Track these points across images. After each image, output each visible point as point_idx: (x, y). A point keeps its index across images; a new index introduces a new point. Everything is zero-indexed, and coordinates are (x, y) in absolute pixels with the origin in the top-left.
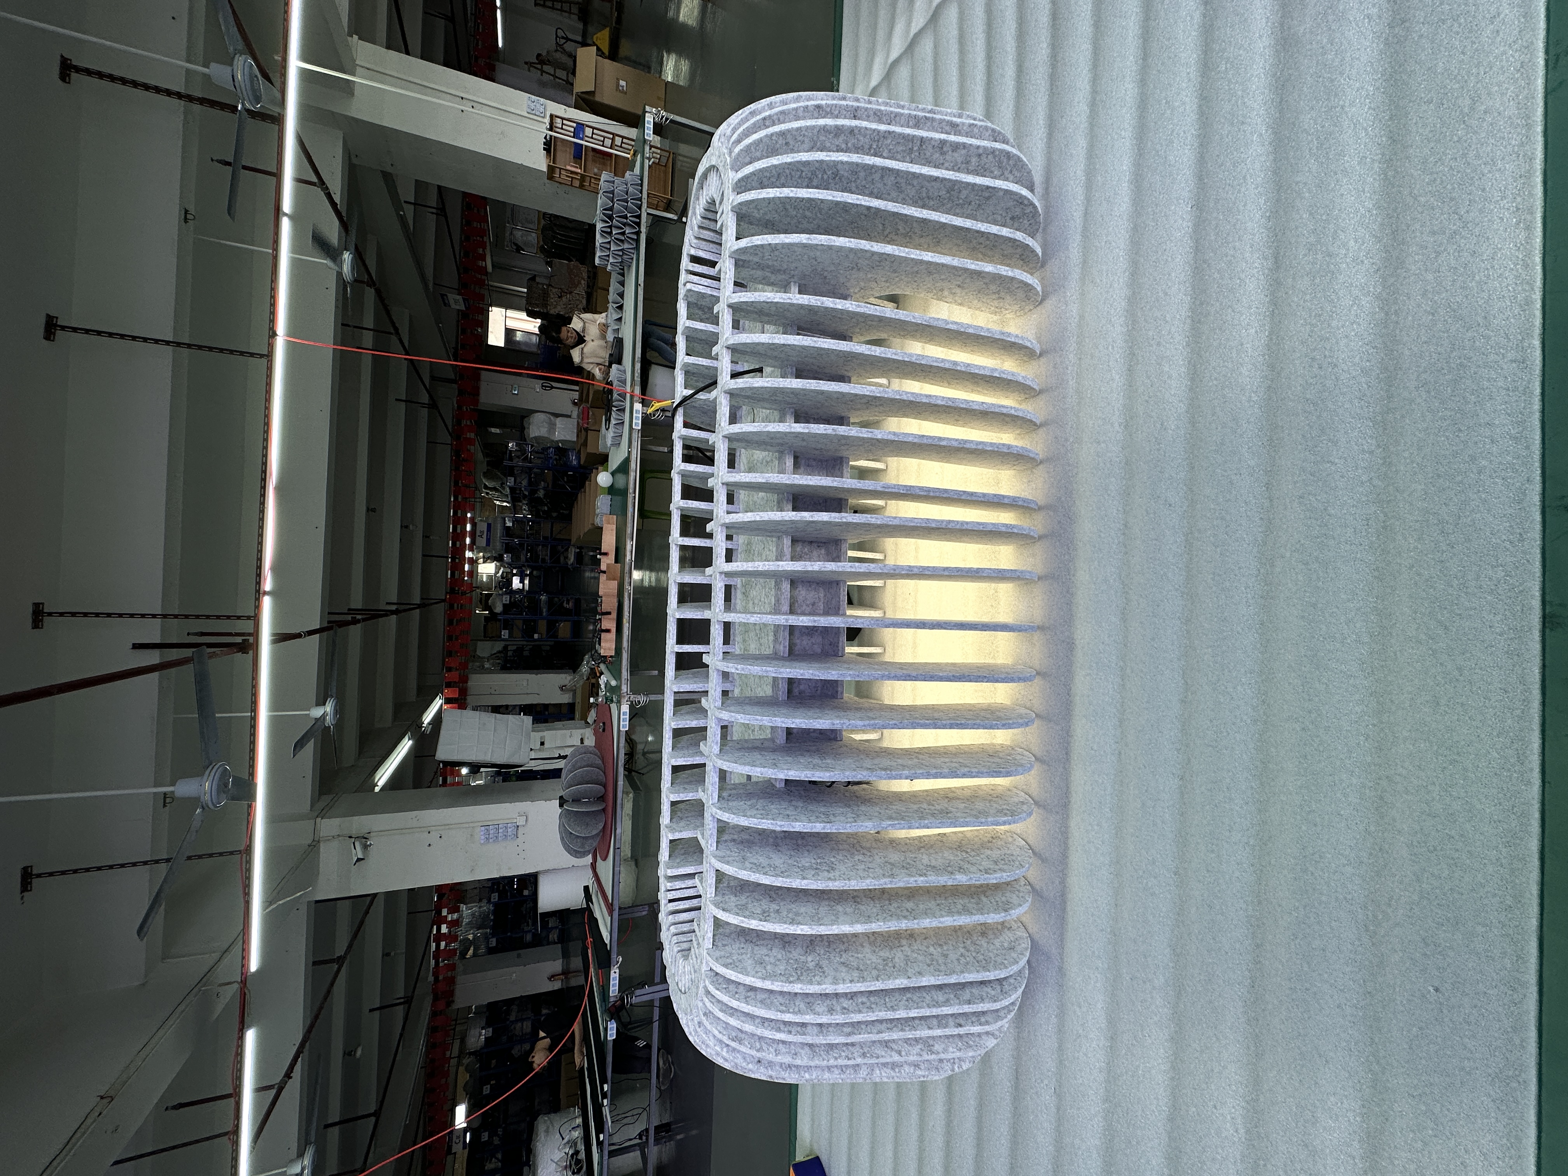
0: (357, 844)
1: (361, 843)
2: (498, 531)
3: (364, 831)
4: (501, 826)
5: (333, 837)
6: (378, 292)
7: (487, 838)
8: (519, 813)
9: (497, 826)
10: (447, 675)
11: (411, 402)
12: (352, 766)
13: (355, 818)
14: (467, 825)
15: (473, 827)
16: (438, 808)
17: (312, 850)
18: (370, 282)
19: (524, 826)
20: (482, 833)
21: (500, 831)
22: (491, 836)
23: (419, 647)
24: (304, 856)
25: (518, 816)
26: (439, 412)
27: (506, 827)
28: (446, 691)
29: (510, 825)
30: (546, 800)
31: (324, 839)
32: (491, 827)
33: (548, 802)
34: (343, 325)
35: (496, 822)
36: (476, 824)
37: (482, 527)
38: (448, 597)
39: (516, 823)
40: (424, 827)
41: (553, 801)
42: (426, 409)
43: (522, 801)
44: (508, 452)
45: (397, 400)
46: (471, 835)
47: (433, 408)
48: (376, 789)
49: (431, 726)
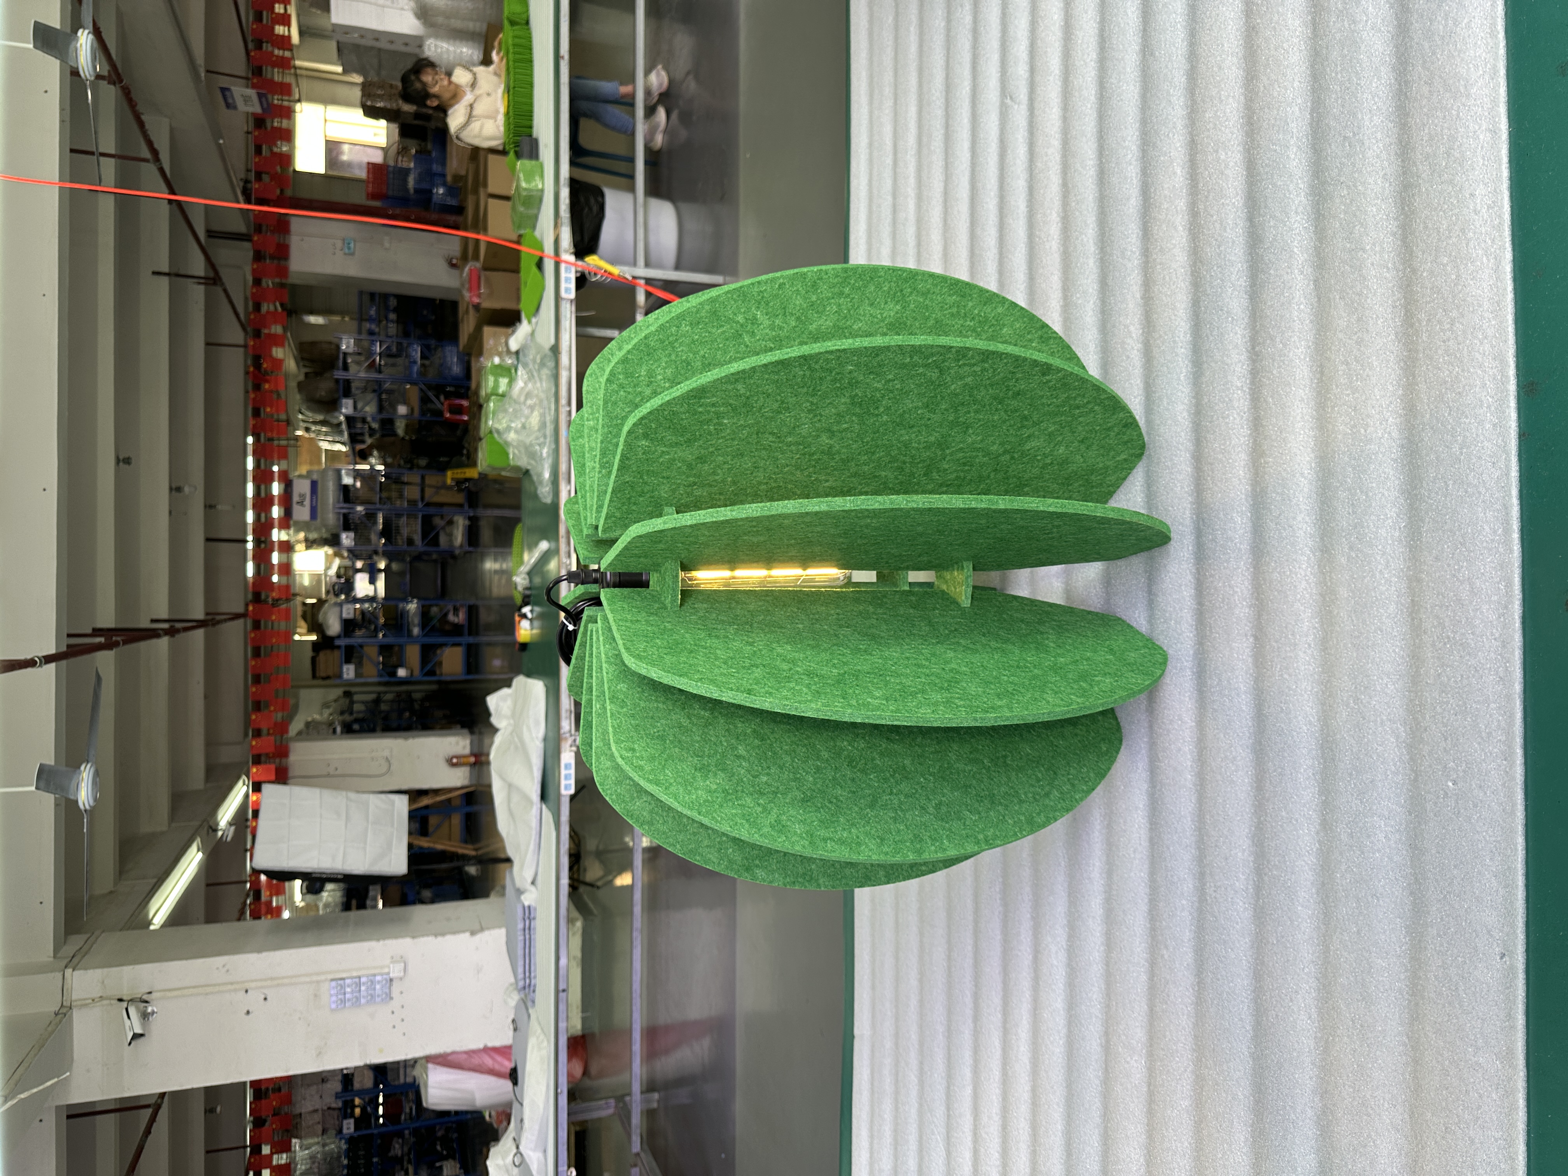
0: (132, 1011)
1: (137, 1008)
2: (331, 495)
3: (140, 991)
4: (363, 980)
5: (93, 1000)
6: (127, 93)
7: (341, 1000)
8: (392, 957)
9: (357, 980)
10: (254, 743)
11: (178, 275)
12: (111, 892)
13: (127, 969)
14: (307, 979)
15: (318, 982)
16: (259, 951)
17: (60, 1022)
18: (114, 77)
19: (401, 979)
20: (333, 992)
21: (363, 988)
22: (348, 996)
23: (206, 697)
24: (50, 1029)
25: (391, 962)
26: (225, 291)
27: (372, 982)
28: (254, 770)
29: (378, 978)
30: (436, 935)
31: (79, 1003)
32: (348, 981)
33: (440, 939)
34: (72, 151)
35: (355, 974)
36: (323, 977)
37: (302, 487)
38: (251, 608)
39: (388, 973)
40: (238, 983)
41: (449, 938)
42: (202, 287)
43: (396, 937)
44: (341, 356)
45: (154, 273)
46: (316, 996)
47: (215, 284)
48: (152, 927)
49: (233, 828)
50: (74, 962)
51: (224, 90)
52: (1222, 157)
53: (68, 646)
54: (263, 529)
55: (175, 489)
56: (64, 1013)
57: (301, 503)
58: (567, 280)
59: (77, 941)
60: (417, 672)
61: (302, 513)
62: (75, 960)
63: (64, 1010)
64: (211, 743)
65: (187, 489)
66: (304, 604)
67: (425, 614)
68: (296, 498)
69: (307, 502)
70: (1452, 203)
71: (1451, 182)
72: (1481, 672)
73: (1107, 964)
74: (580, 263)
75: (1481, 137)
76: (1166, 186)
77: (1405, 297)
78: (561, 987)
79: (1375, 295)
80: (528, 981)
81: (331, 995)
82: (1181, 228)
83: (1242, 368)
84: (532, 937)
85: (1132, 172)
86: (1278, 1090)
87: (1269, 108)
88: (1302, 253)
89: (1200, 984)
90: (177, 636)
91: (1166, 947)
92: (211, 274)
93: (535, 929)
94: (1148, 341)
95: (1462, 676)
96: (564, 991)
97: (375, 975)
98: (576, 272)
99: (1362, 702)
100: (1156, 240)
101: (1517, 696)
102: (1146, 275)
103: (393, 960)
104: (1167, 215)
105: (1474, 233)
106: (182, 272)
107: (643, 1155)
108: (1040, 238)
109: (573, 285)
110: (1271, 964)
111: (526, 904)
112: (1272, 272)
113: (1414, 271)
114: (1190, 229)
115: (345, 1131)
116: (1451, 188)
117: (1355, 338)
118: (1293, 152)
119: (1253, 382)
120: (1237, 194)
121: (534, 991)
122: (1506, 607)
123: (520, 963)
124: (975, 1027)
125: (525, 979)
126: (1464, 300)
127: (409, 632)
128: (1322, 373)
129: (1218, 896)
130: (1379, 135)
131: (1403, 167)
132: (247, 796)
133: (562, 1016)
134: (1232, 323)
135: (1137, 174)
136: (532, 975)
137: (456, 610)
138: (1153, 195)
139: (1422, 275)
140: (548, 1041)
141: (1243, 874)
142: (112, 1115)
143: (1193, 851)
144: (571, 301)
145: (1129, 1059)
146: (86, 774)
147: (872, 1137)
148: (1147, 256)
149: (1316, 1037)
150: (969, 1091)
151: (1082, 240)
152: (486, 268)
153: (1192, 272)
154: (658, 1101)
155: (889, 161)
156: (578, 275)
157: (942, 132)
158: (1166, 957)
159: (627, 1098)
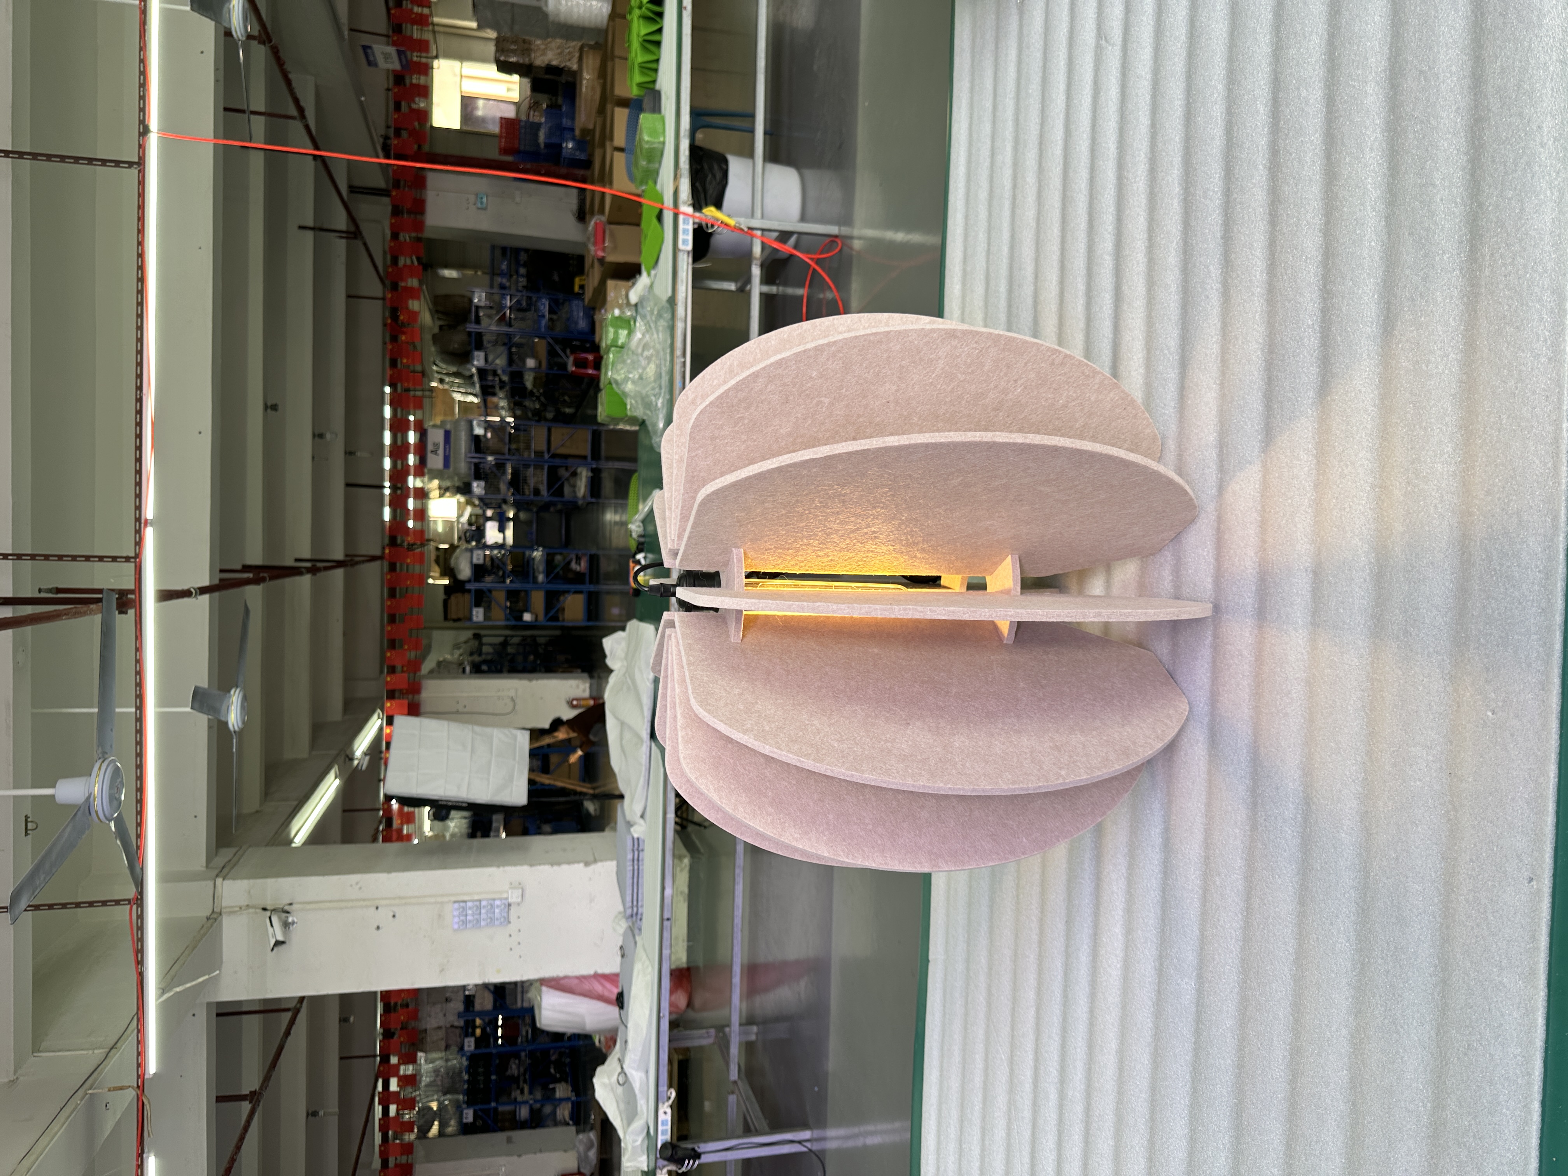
0: (275, 919)
1: (280, 918)
2: (462, 444)
4: (484, 903)
5: (241, 908)
6: (276, 52)
7: (463, 921)
8: (511, 884)
9: (478, 903)
10: (389, 679)
11: (322, 230)
12: (257, 812)
13: (270, 881)
14: (433, 900)
15: (442, 903)
16: (389, 871)
17: (212, 926)
18: (264, 37)
19: (519, 904)
20: (456, 913)
21: (483, 911)
22: (469, 918)
23: (345, 634)
24: (202, 932)
25: (511, 888)
26: (365, 244)
27: (491, 905)
28: (389, 704)
29: (498, 903)
30: (552, 865)
31: (228, 910)
32: (469, 904)
33: (556, 868)
34: (226, 109)
35: (476, 897)
36: (446, 899)
37: (436, 437)
38: (387, 551)
39: (507, 899)
40: (369, 900)
41: (565, 867)
42: (344, 241)
43: (515, 864)
44: (473, 309)
45: (301, 228)
46: (440, 915)
47: (355, 238)
48: (293, 845)
49: (367, 758)
50: (224, 872)
51: (365, 48)
52: (1304, 93)
53: (221, 580)
54: (399, 476)
55: (318, 436)
56: (215, 917)
57: (435, 452)
58: (685, 231)
59: (227, 854)
60: (541, 617)
61: (435, 461)
62: (225, 871)
63: (215, 916)
64: (349, 678)
65: (328, 436)
66: (438, 549)
67: (549, 561)
68: (430, 447)
69: (441, 452)
70: (1520, 136)
71: (1520, 115)
72: (1524, 604)
73: (1164, 891)
74: (697, 214)
75: (1551, 69)
76: (1248, 125)
77: (1471, 232)
78: (666, 916)
79: (1442, 229)
80: (635, 909)
81: (454, 916)
82: (1261, 167)
83: (1314, 305)
84: (641, 868)
85: (1217, 111)
86: (1316, 1009)
87: (1350, 43)
88: (1376, 190)
89: (1248, 911)
90: (318, 575)
91: (1219, 874)
92: (352, 229)
93: (643, 860)
94: (1226, 281)
95: (1506, 608)
96: (668, 919)
97: (494, 900)
98: (694, 223)
99: (1411, 635)
100: (1237, 179)
101: (1558, 628)
102: (1226, 215)
103: (512, 886)
104: (1248, 154)
105: (1540, 166)
106: (326, 226)
107: (740, 1083)
108: (1128, 179)
109: (690, 237)
110: (1314, 889)
111: (636, 836)
112: (1346, 209)
113: (1480, 205)
114: (1270, 168)
115: (466, 1048)
116: (1519, 121)
117: (1422, 274)
118: (1371, 88)
119: (1323, 321)
120: (1316, 130)
121: (641, 919)
122: (1552, 540)
123: (629, 892)
124: (1040, 951)
125: (632, 907)
126: (1527, 234)
127: (535, 578)
128: (1388, 309)
129: (1268, 824)
130: (1454, 69)
131: (1475, 101)
132: (381, 729)
133: (666, 943)
134: (1305, 261)
135: (1222, 114)
136: (640, 904)
137: (578, 559)
138: (1235, 135)
139: (1487, 209)
140: (653, 967)
141: (1293, 803)
142: (256, 1016)
143: (1247, 782)
144: (688, 252)
145: (1179, 981)
146: (235, 698)
147: (942, 1056)
148: (1228, 196)
149: (1353, 959)
150: (1032, 1012)
151: (1168, 181)
152: (610, 222)
153: (1270, 211)
154: (757, 1034)
155: (989, 105)
156: (696, 226)
157: (1040, 74)
158: (1218, 883)
159: (727, 1029)
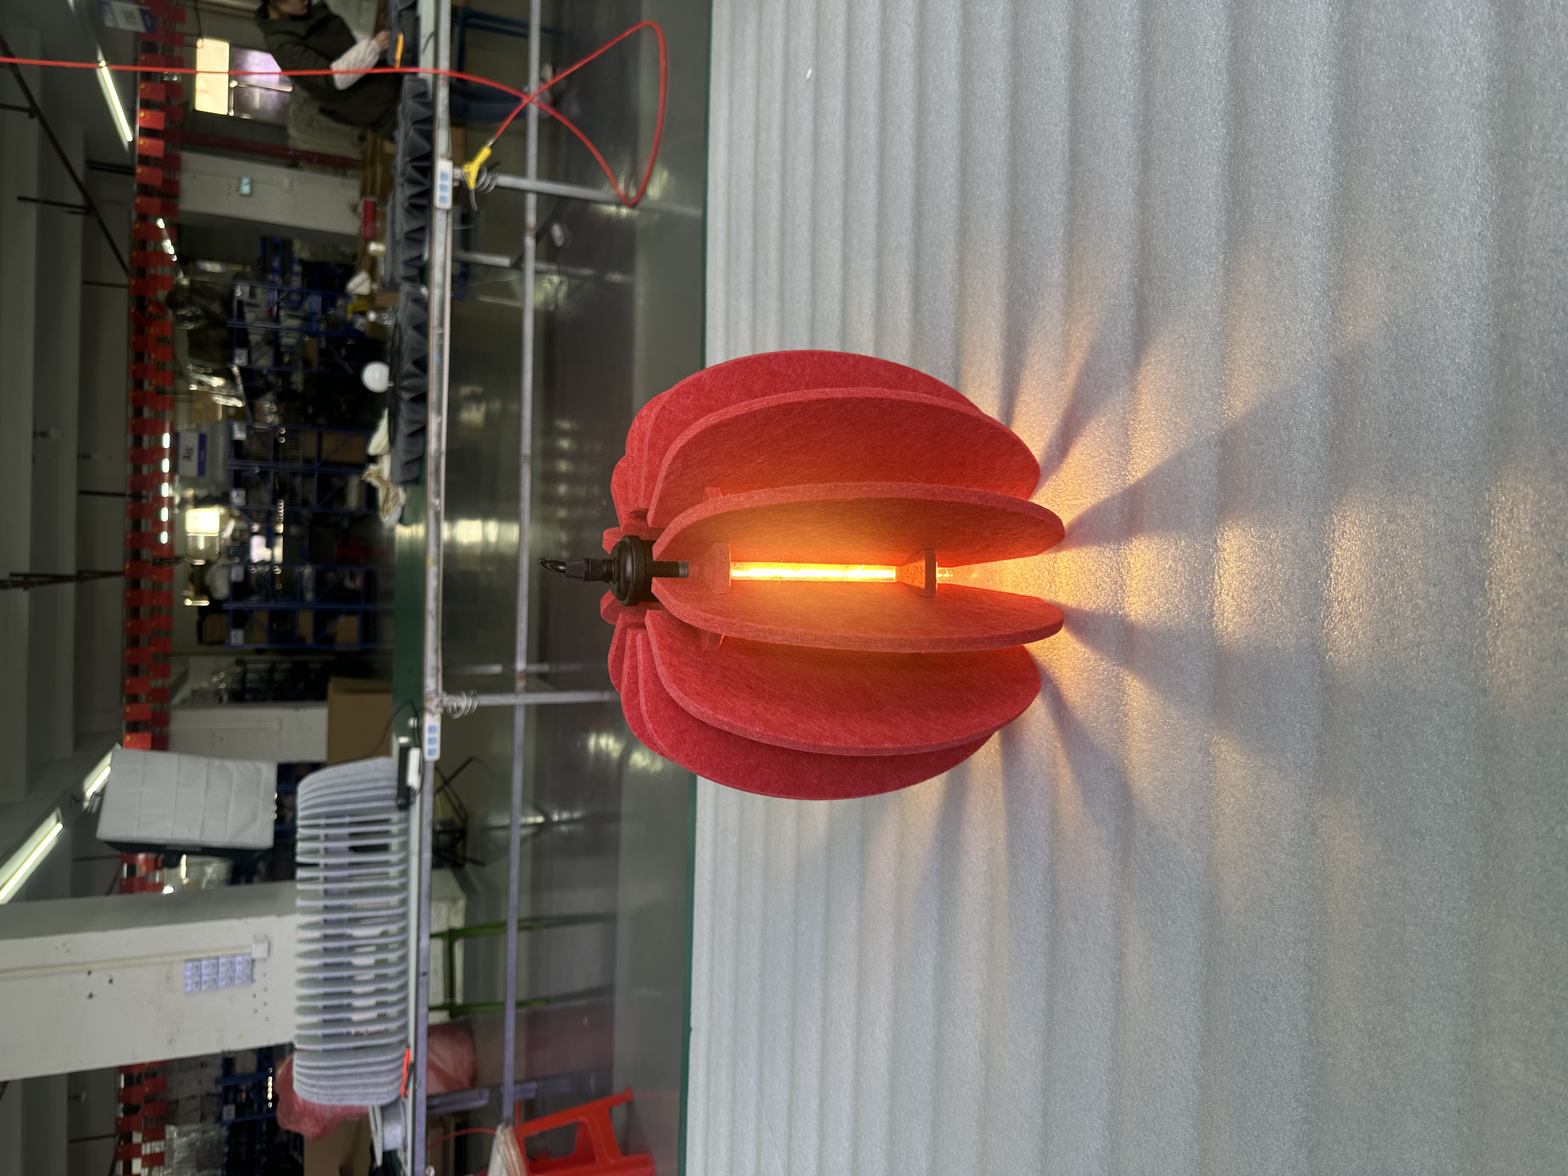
2: (220, 449)
4: (222, 960)
7: (197, 983)
8: (255, 937)
9: (215, 961)
10: (129, 710)
11: (48, 203)
14: (159, 960)
15: (171, 963)
16: (105, 929)
19: (264, 960)
20: (188, 973)
21: (221, 970)
22: (204, 978)
23: (77, 659)
25: (254, 942)
26: (101, 222)
27: (232, 963)
28: (129, 739)
29: (239, 959)
32: (204, 963)
35: (213, 954)
36: (176, 958)
37: (190, 441)
38: (128, 566)
39: (250, 954)
40: (79, 964)
42: (78, 217)
43: (259, 914)
44: (235, 304)
45: (21, 199)
46: (168, 978)
47: (90, 214)
55: (40, 434)
57: (188, 457)
58: (443, 187)
61: (190, 468)
64: (82, 709)
65: (53, 433)
66: (193, 566)
67: (319, 579)
68: (182, 452)
69: (195, 457)
74: (458, 171)
81: (186, 977)
92: (86, 204)
97: (235, 956)
98: (454, 180)
103: (257, 940)
106: (52, 199)
109: (449, 194)
115: (225, 1117)
127: (302, 598)
133: (422, 1001)
137: (353, 576)
144: (448, 212)
154: (536, 1091)
156: (456, 184)
159: (501, 1089)
